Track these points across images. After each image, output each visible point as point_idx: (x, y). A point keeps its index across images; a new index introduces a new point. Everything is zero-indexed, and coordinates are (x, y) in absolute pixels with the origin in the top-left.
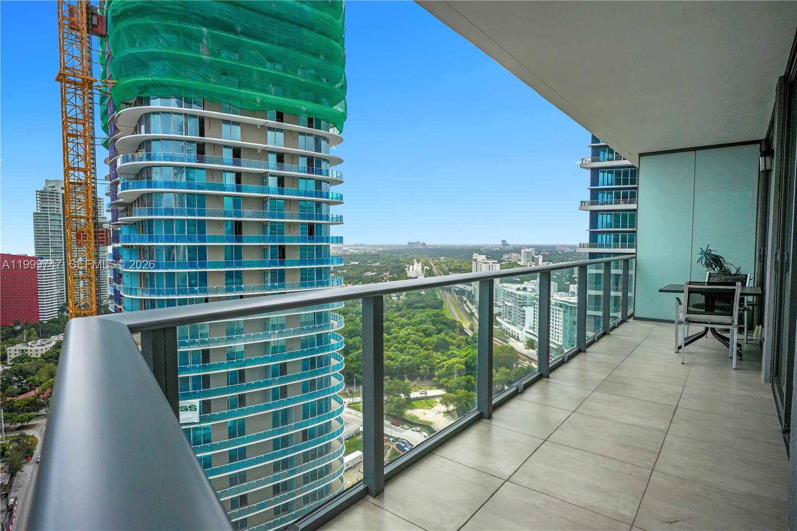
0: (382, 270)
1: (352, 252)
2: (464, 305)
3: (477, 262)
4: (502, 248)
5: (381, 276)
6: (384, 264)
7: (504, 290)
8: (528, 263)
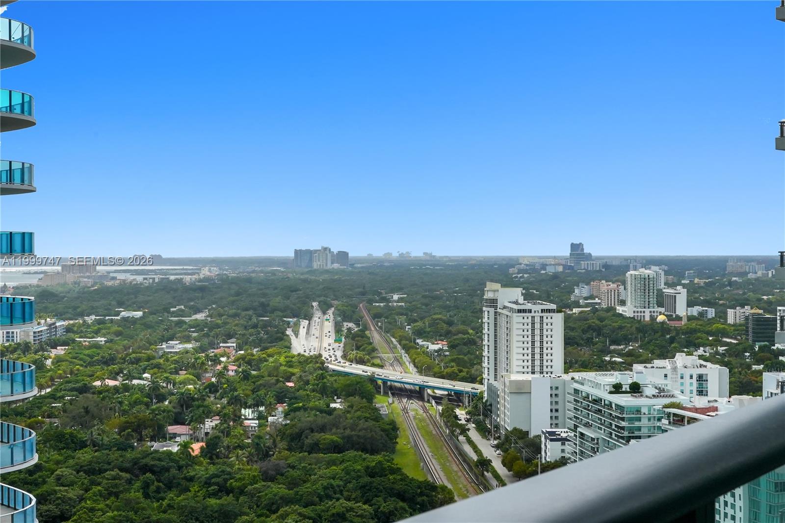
0: (217, 336)
1: (124, 281)
2: (461, 438)
3: (496, 307)
4: (571, 268)
5: (212, 353)
6: (220, 315)
7: (576, 391)
8: (647, 311)
